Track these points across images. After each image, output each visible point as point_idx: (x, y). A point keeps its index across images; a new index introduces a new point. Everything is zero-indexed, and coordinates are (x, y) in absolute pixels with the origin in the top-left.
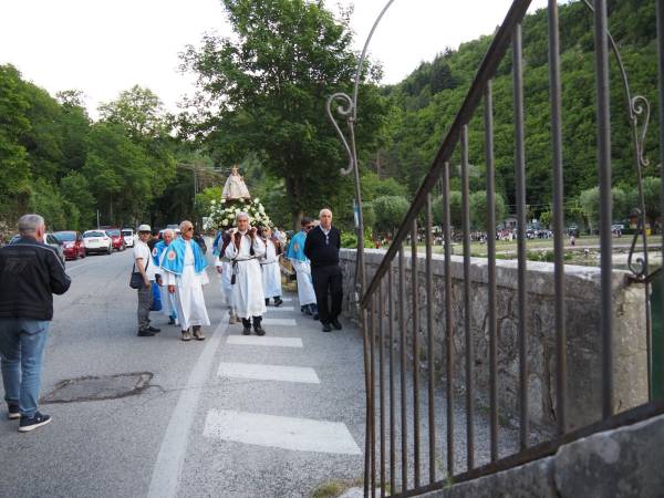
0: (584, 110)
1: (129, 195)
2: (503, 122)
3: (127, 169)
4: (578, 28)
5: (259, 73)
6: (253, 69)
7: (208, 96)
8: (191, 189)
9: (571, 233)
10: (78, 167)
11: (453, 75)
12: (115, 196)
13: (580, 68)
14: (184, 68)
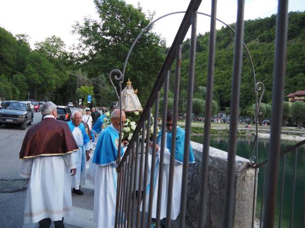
0: (257, 67)
1: (45, 86)
2: (221, 69)
3: (45, 74)
4: (258, 31)
5: (109, 38)
6: (107, 36)
7: (84, 46)
8: (75, 85)
9: (246, 122)
10: (22, 71)
11: (201, 46)
12: (39, 86)
13: (257, 49)
14: (74, 32)
